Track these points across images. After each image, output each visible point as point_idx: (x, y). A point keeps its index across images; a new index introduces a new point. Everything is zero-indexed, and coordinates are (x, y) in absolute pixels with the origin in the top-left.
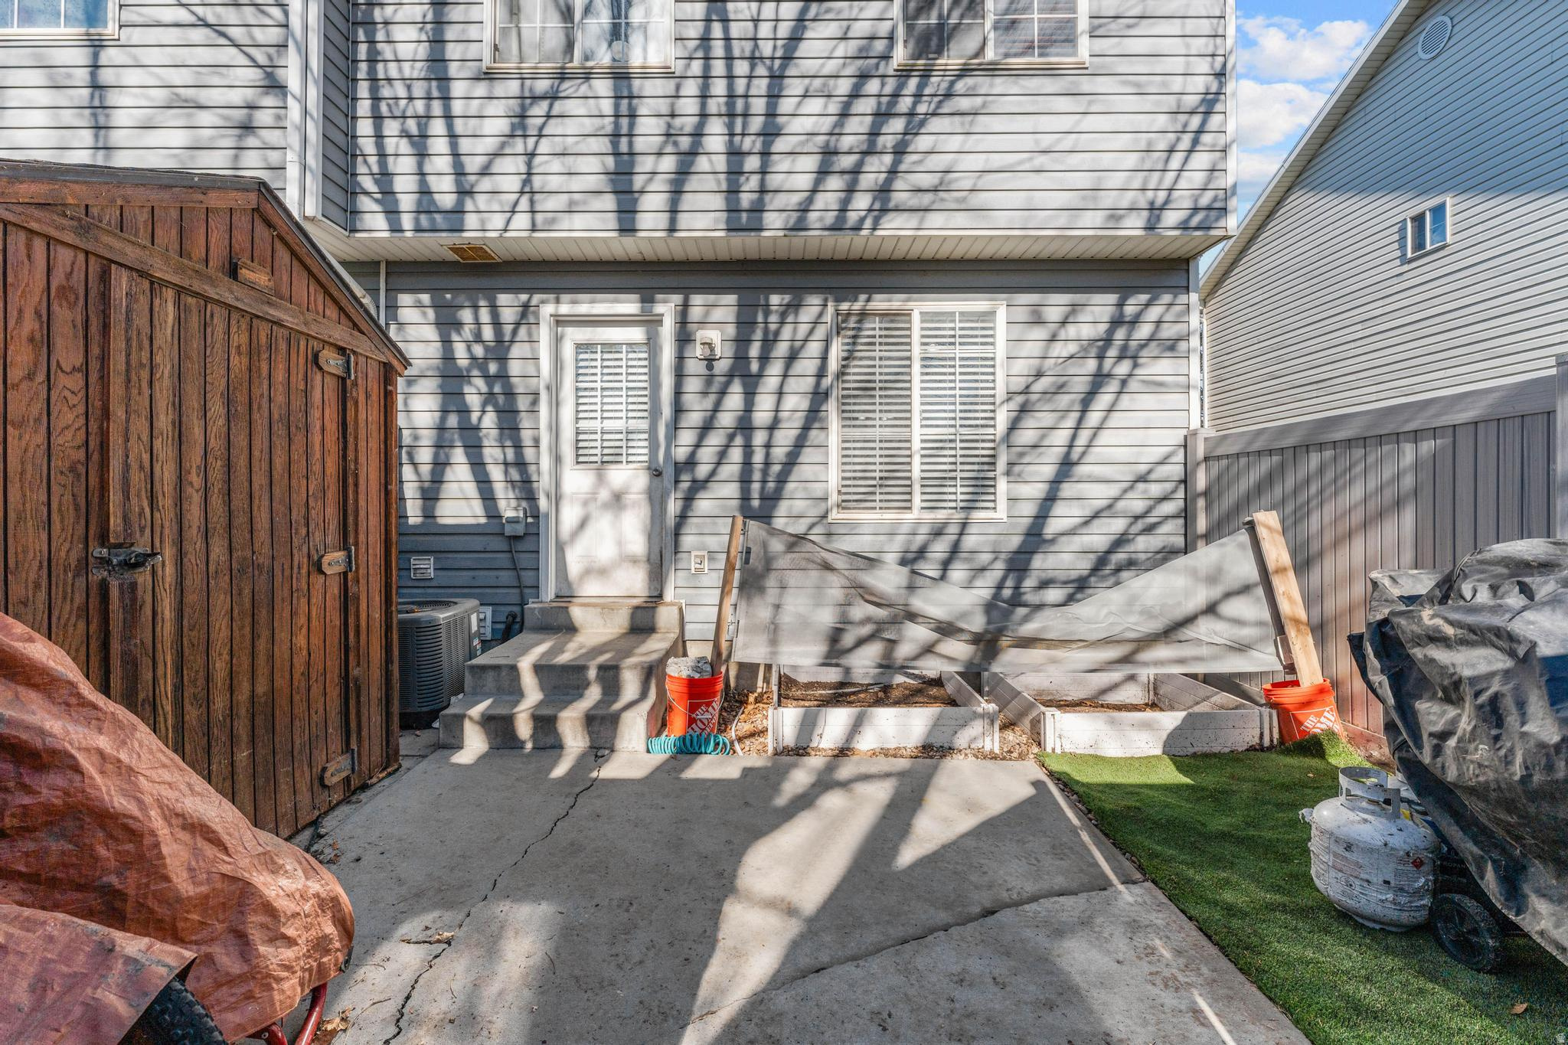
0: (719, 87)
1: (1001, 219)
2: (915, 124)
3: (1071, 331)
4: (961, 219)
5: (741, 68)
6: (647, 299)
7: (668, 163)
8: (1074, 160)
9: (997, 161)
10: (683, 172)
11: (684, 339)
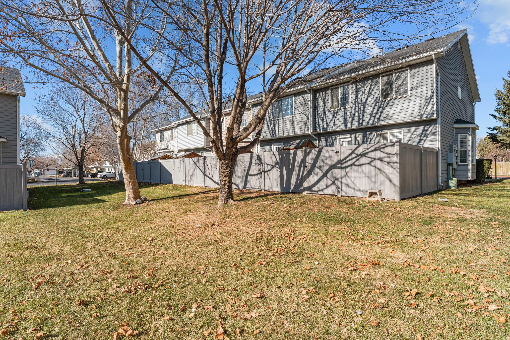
0: (357, 108)
1: (397, 120)
2: (383, 108)
3: (415, 133)
4: (391, 121)
5: (360, 105)
6: (351, 135)
7: (351, 119)
8: (408, 110)
9: (396, 112)
10: (353, 119)
11: (355, 140)
